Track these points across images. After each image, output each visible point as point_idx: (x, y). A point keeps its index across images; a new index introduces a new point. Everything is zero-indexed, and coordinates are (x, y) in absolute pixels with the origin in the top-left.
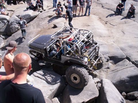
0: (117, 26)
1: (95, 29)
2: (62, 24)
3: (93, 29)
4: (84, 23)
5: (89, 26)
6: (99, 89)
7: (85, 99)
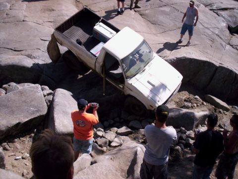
0: (100, 12)
1: (63, 15)
2: (6, 6)
3: (59, 16)
4: (45, 6)
5: (53, 10)
6: (49, 104)
7: (22, 118)
